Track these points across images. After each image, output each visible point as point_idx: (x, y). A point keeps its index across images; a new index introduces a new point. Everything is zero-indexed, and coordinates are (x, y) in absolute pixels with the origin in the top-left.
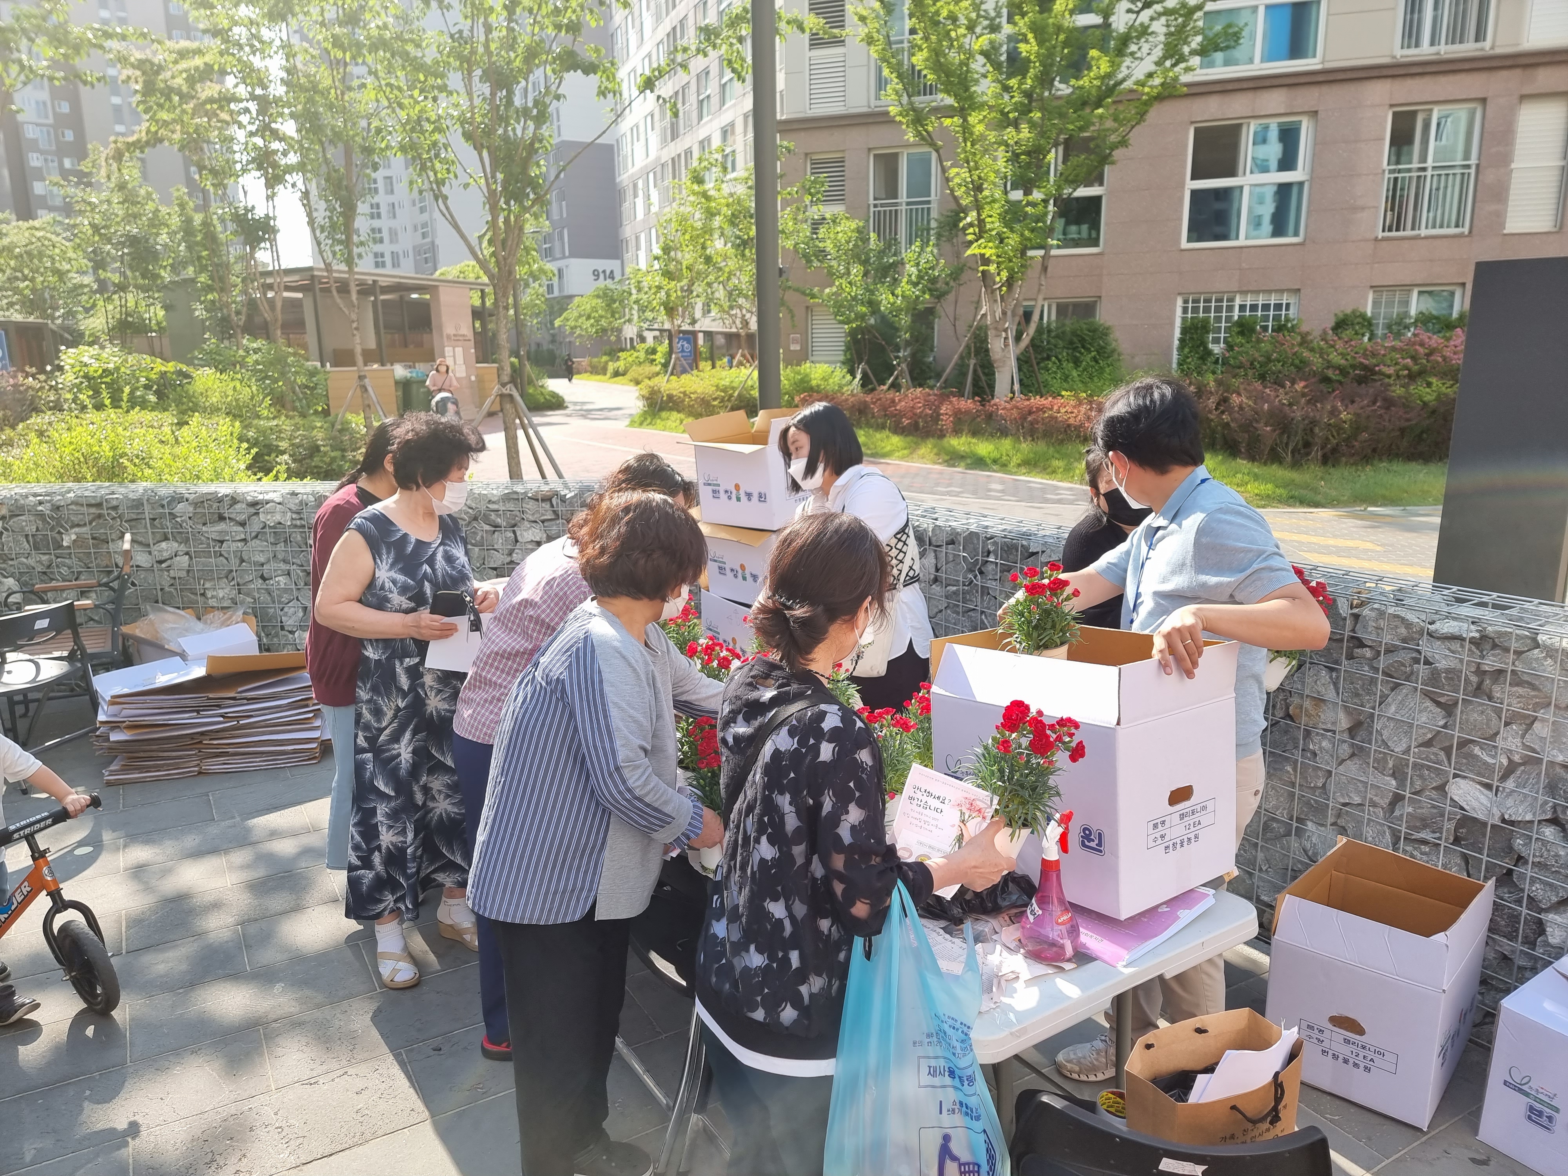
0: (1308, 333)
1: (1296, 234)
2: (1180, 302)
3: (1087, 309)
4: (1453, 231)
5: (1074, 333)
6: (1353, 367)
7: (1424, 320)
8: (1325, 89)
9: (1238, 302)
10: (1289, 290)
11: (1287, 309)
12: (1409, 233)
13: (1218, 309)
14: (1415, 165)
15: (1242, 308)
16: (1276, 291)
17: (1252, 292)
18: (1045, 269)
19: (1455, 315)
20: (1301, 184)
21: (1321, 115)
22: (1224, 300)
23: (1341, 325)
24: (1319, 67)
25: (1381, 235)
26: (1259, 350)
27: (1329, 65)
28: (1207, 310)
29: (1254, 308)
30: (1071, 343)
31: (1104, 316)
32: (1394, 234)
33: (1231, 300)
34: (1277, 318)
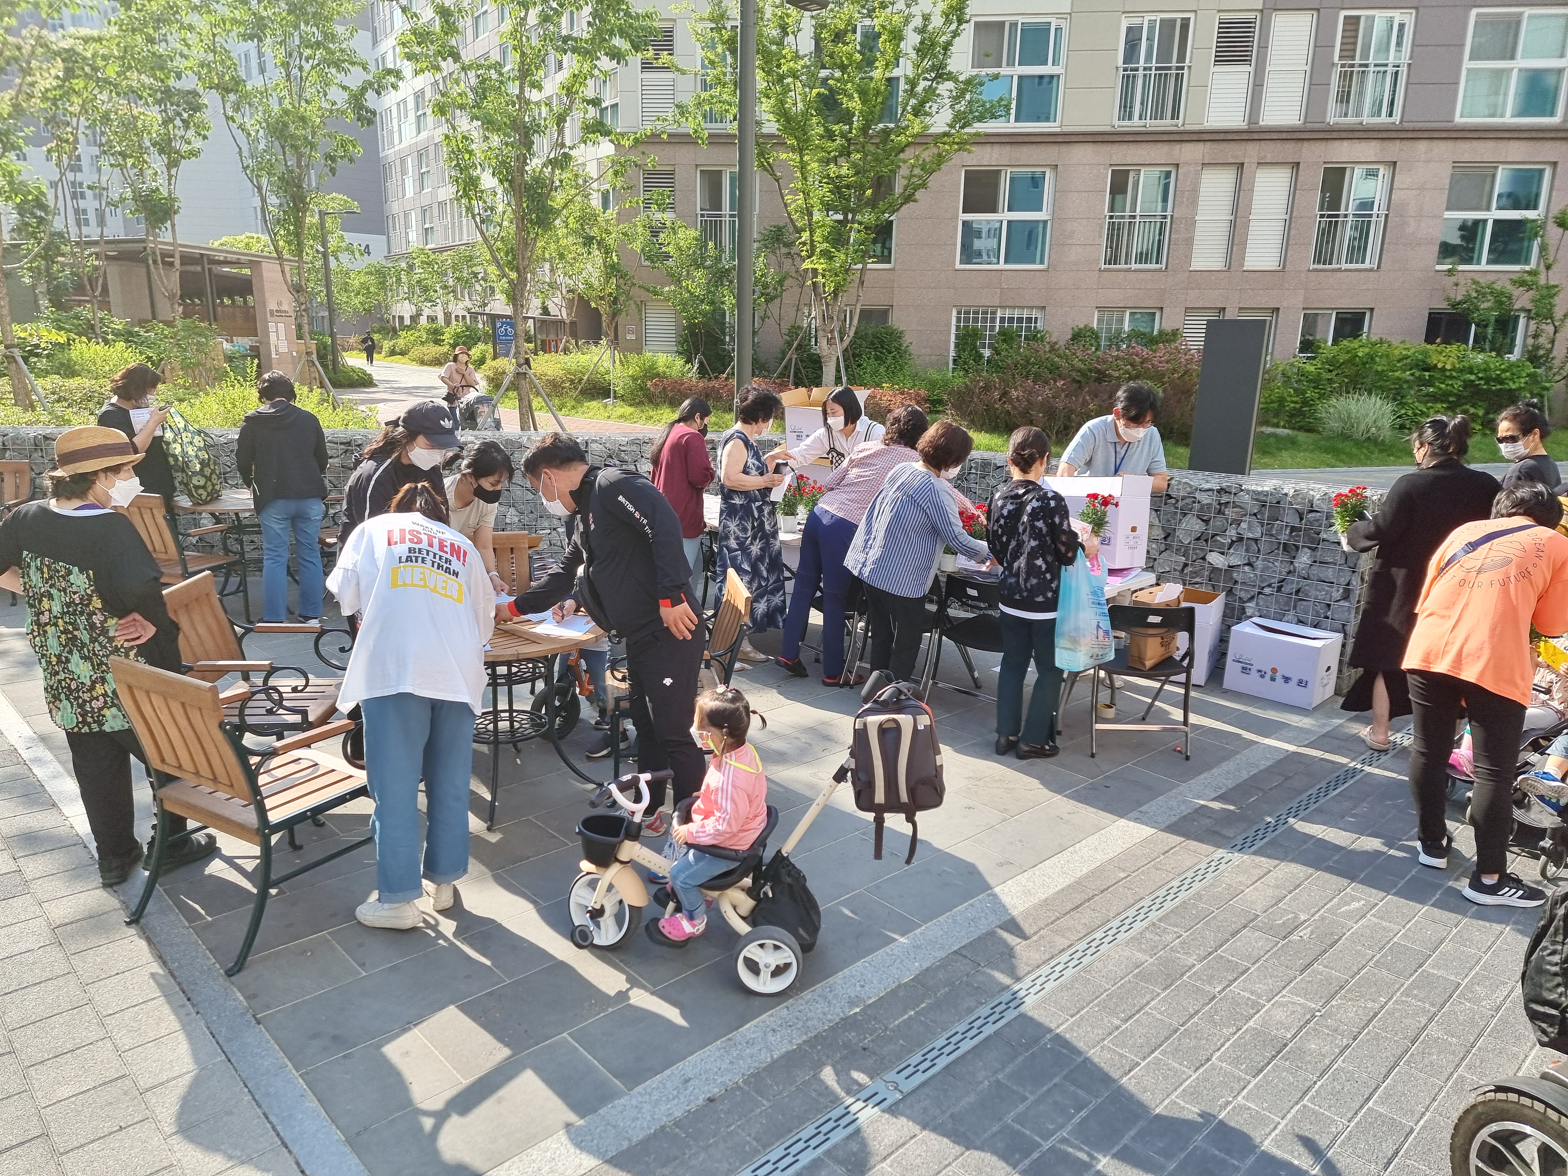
0: (1056, 343)
1: (1042, 262)
2: (954, 313)
3: (884, 314)
4: (1154, 266)
5: (875, 336)
6: (1090, 371)
7: (1135, 335)
8: (1063, 148)
9: (999, 315)
10: (1037, 307)
11: (1036, 322)
12: (1123, 266)
13: (985, 320)
14: (1127, 214)
15: (1002, 319)
16: (1028, 307)
17: (1010, 307)
18: (862, 283)
19: (1155, 333)
20: (1045, 222)
21: (1059, 168)
22: (989, 314)
23: (1077, 336)
24: (1058, 130)
25: (1103, 267)
26: (1020, 354)
27: (1066, 129)
28: (976, 320)
29: (1011, 320)
30: (873, 343)
31: (897, 321)
32: (1112, 266)
33: (994, 313)
34: (1028, 329)
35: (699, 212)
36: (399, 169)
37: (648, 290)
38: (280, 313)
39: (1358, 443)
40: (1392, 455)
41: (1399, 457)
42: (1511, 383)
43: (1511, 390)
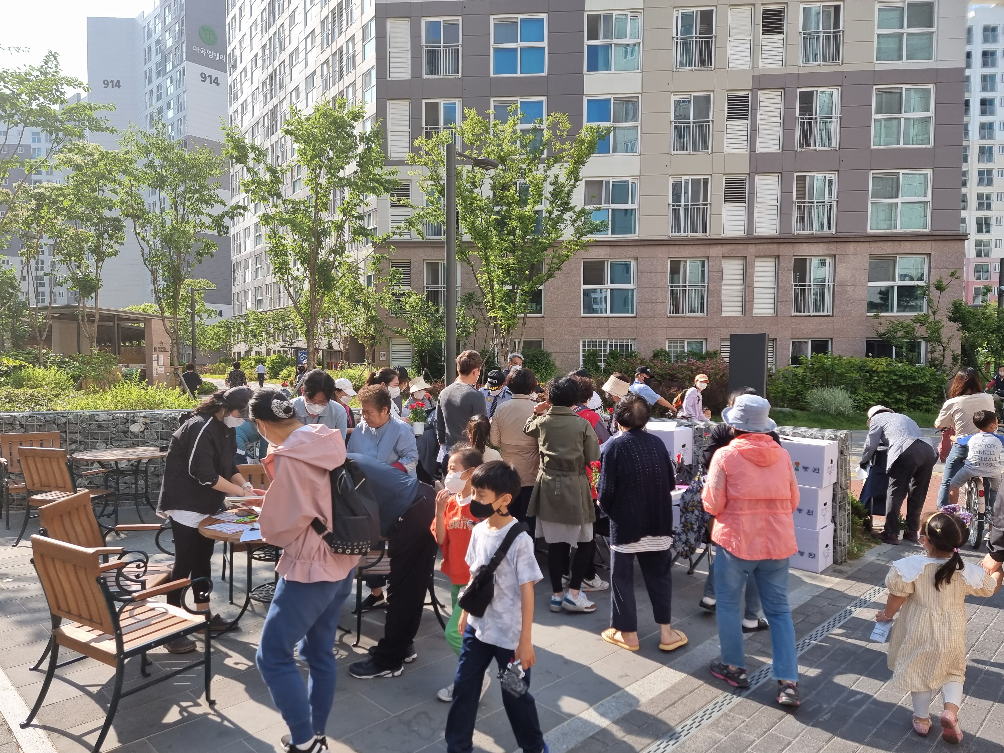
0: (644, 359)
1: (632, 313)
2: (582, 342)
3: (538, 343)
4: (699, 315)
5: (533, 356)
6: (666, 375)
7: (691, 354)
8: (641, 248)
9: (608, 343)
10: (631, 339)
11: (631, 347)
12: (681, 315)
13: (600, 346)
14: (681, 285)
15: (611, 346)
16: (626, 338)
17: (615, 339)
18: (524, 324)
19: (704, 353)
20: (633, 290)
21: (640, 260)
22: (602, 342)
23: (656, 355)
24: (637, 238)
25: (669, 315)
26: (622, 365)
27: (641, 238)
28: (595, 346)
29: (616, 346)
30: (532, 360)
31: (546, 347)
32: (675, 315)
33: (606, 342)
34: (627, 351)
35: (425, 285)
36: (242, 266)
37: (393, 331)
38: (161, 349)
39: (833, 417)
40: (855, 423)
41: (859, 425)
42: (920, 380)
43: (921, 384)
